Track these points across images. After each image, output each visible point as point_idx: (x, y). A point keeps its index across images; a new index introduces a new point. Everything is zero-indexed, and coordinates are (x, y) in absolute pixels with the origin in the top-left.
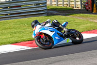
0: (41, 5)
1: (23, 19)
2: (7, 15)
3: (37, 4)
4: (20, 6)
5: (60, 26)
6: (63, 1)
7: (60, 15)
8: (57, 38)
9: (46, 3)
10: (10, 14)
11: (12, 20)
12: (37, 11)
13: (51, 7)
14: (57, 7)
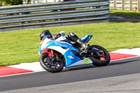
0: (102, 8)
1: (78, 26)
2: (57, 20)
3: (97, 7)
4: (74, 9)
5: (78, 41)
6: (131, 4)
7: (127, 21)
8: (71, 57)
9: (108, 5)
10: (61, 19)
11: (63, 27)
12: (96, 16)
13: (115, 11)
14: (123, 11)
